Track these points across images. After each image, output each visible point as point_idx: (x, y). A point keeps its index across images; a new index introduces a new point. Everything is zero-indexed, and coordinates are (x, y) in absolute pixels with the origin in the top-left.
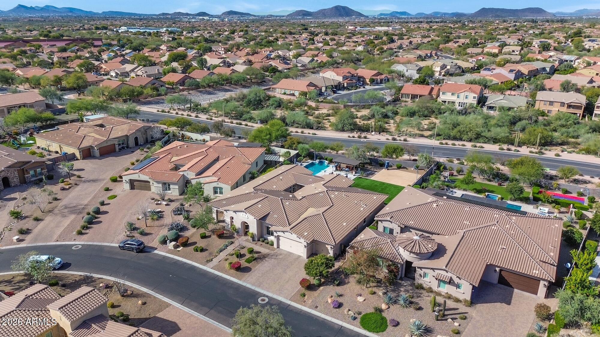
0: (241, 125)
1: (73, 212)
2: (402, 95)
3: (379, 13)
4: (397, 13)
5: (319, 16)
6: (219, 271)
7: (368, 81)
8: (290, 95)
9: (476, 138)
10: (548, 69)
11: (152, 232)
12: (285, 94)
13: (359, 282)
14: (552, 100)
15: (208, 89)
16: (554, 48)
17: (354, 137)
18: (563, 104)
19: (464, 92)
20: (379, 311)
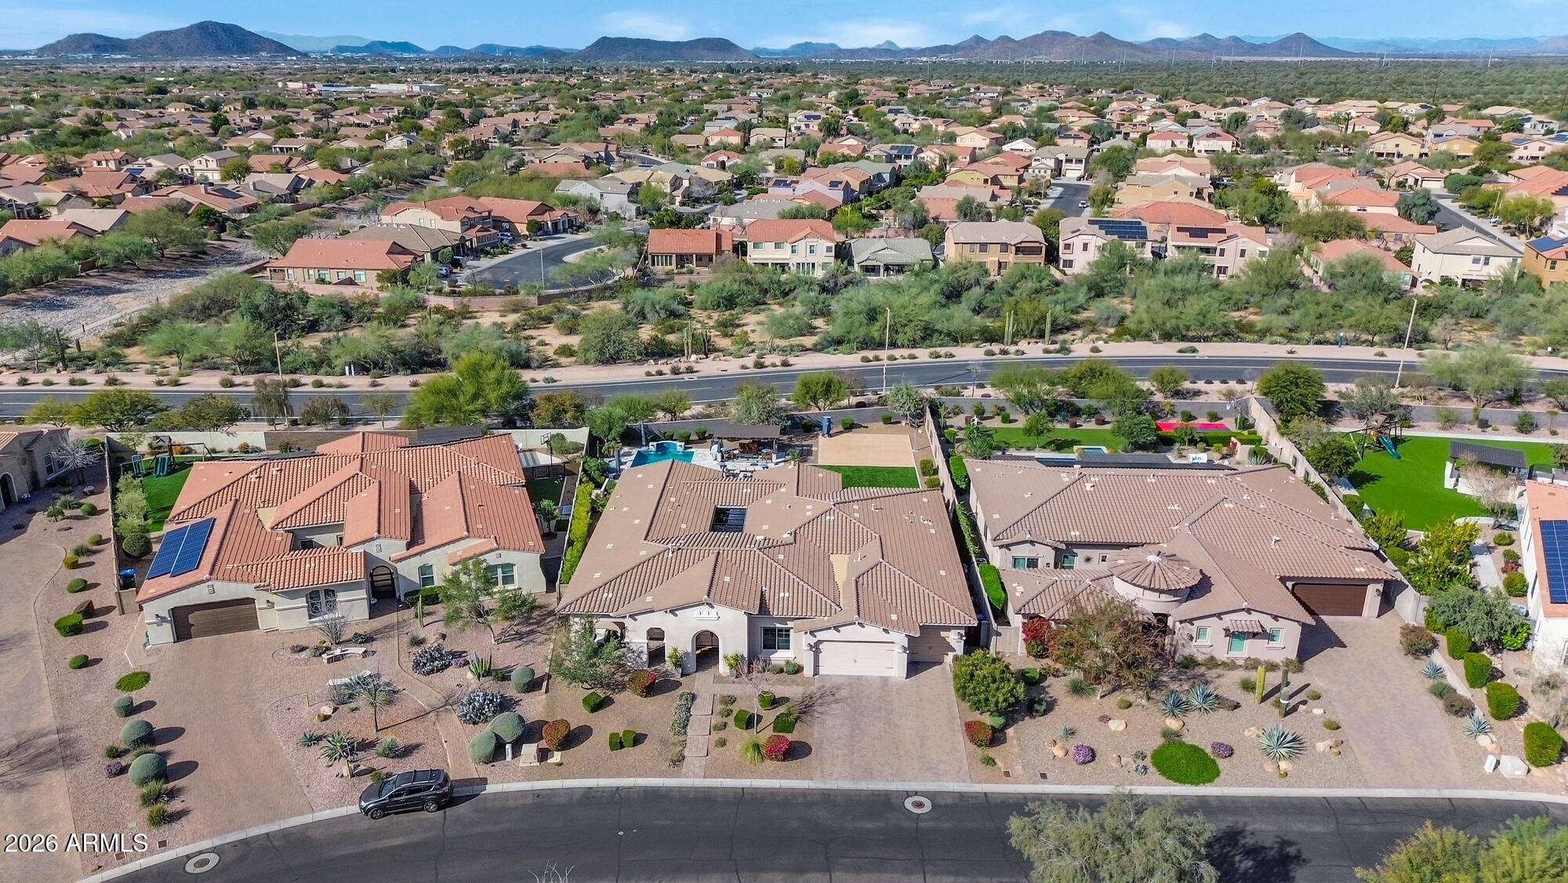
0: (298, 386)
1: (38, 762)
2: (653, 257)
3: (333, 45)
4: (384, 44)
5: (150, 50)
6: (732, 777)
7: (522, 229)
8: (341, 283)
9: (923, 338)
10: (887, 177)
11: (413, 741)
12: (322, 281)
13: (1077, 689)
14: (983, 240)
15: (33, 292)
16: (848, 129)
17: (660, 373)
18: (1005, 247)
19: (805, 237)
20: (1167, 734)
